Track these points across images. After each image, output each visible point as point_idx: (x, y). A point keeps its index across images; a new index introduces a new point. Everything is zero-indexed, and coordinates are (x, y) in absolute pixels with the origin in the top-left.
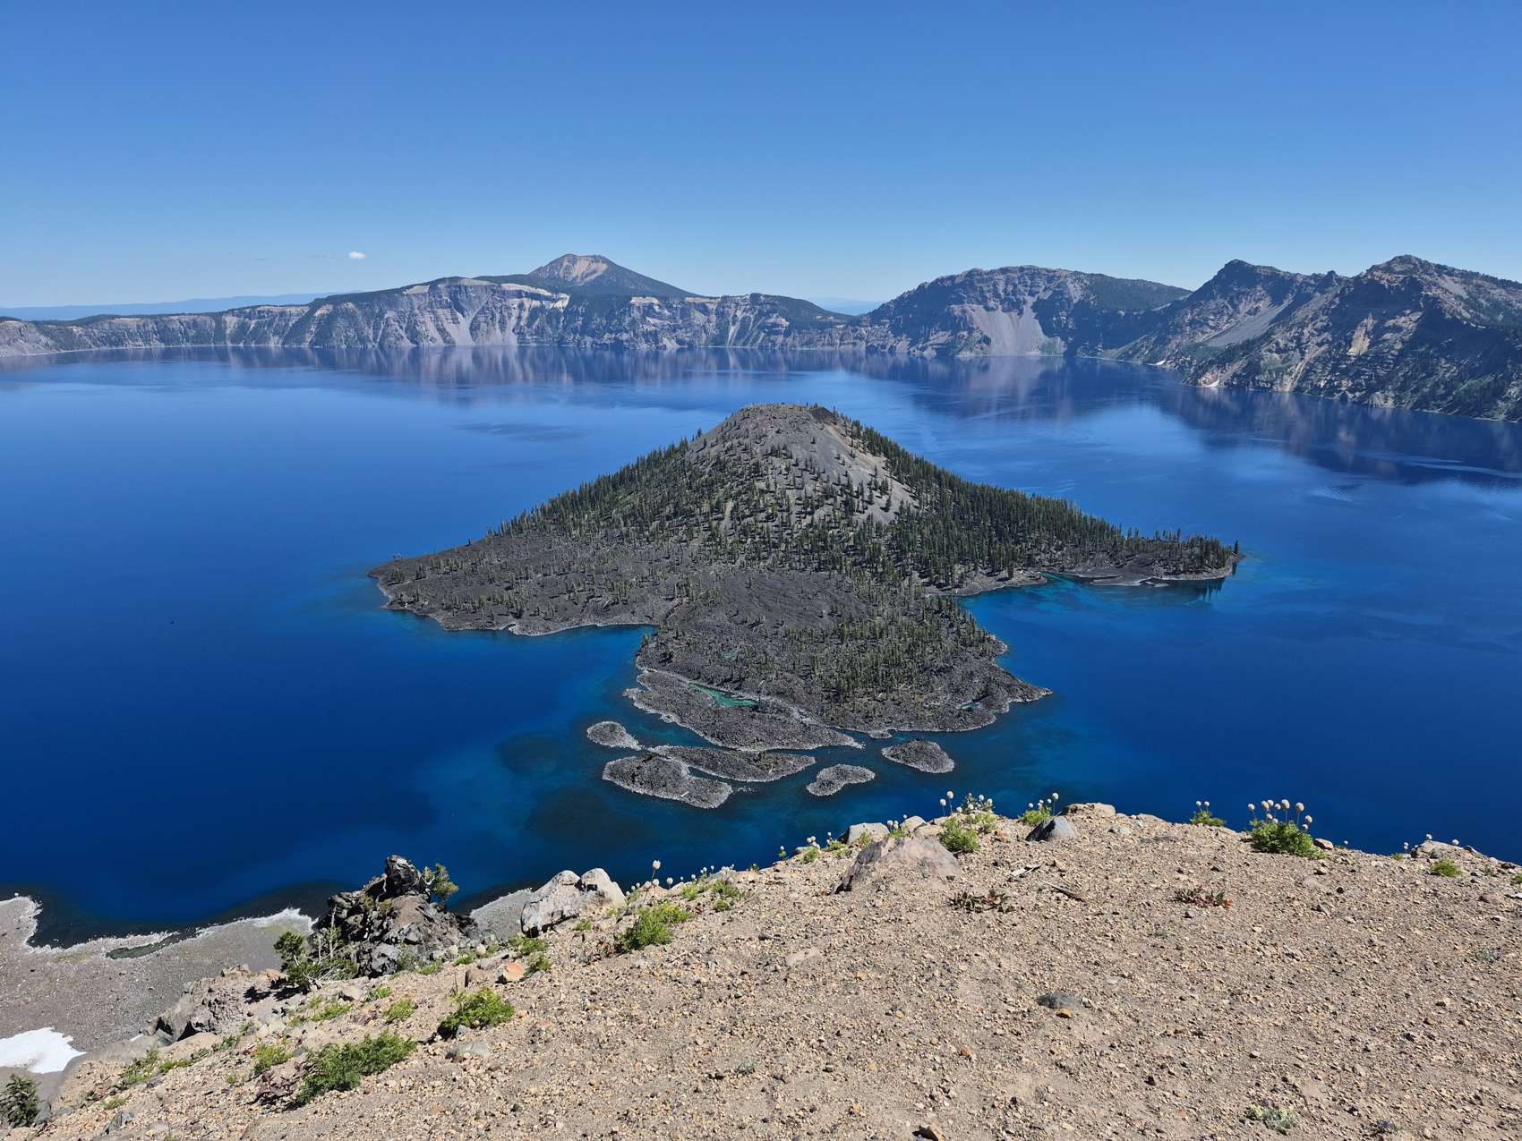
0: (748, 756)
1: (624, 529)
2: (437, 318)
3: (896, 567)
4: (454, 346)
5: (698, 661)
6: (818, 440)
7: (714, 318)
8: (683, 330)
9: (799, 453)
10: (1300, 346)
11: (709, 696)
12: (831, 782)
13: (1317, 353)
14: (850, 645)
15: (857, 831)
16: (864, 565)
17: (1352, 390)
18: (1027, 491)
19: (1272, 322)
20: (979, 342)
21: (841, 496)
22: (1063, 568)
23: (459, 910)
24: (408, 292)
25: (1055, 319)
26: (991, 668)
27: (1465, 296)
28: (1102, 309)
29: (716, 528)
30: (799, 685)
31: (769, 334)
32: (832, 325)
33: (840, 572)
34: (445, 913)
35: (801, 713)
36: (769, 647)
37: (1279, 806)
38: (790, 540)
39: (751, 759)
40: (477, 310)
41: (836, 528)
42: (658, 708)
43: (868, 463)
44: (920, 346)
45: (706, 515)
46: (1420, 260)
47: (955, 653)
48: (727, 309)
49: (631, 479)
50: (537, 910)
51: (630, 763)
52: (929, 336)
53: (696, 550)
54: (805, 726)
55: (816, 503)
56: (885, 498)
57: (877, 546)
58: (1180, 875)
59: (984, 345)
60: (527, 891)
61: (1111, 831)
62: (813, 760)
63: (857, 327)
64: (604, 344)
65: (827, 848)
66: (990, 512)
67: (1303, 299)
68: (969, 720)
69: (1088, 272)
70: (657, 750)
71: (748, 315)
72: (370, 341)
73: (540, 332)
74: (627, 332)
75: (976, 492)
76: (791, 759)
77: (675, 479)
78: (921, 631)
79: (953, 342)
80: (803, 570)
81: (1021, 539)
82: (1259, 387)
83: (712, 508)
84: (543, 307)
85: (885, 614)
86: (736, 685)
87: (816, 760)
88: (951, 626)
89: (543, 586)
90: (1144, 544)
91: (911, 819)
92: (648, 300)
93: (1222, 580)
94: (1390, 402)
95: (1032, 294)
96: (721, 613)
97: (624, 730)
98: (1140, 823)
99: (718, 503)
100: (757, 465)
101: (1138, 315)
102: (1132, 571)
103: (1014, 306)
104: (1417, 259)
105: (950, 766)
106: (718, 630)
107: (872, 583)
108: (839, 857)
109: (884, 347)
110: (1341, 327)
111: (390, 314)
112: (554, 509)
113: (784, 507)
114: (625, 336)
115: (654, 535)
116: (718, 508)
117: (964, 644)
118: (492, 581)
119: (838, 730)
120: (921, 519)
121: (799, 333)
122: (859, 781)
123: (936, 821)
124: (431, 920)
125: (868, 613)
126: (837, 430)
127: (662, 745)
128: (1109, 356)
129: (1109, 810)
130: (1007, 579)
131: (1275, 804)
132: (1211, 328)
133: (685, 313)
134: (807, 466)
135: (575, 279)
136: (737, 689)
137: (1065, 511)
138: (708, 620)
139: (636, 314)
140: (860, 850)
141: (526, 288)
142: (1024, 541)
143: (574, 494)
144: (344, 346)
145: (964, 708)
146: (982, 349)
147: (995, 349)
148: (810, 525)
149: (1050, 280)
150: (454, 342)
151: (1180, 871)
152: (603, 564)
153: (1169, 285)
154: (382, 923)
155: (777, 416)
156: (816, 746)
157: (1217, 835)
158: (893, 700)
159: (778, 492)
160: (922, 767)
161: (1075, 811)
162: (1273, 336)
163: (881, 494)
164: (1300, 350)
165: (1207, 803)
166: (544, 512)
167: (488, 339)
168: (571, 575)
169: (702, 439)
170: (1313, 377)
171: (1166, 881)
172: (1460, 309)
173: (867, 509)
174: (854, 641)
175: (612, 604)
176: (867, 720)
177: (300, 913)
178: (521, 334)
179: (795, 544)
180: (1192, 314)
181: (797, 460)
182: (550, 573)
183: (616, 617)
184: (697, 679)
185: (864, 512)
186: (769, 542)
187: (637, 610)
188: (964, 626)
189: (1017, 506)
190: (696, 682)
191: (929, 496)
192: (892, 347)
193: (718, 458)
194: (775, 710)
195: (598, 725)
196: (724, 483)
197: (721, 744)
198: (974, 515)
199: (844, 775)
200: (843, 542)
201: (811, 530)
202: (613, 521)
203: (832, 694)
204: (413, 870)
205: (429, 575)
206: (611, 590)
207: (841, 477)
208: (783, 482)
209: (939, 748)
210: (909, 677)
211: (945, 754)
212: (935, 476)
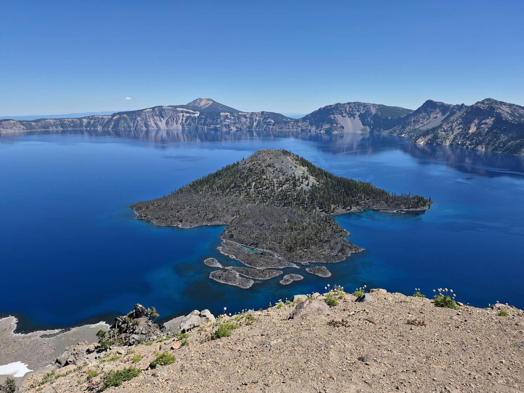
0: (259, 270)
1: (217, 192)
2: (155, 120)
3: (311, 205)
5: (242, 237)
6: (284, 162)
7: (248, 120)
8: (238, 124)
9: (277, 166)
10: (452, 130)
11: (246, 249)
12: (288, 280)
13: (458, 132)
14: (295, 232)
15: (296, 297)
16: (300, 204)
17: (470, 145)
18: (357, 180)
19: (442, 121)
20: (340, 128)
21: (292, 181)
22: (369, 206)
23: (160, 323)
24: (145, 111)
25: (366, 120)
26: (344, 241)
27: (510, 112)
28: (383, 116)
29: (249, 192)
30: (277, 246)
31: (267, 125)
32: (289, 122)
33: (291, 207)
34: (155, 324)
35: (278, 256)
36: (267, 233)
37: (444, 290)
38: (274, 196)
39: (261, 271)
40: (168, 117)
41: (290, 192)
42: (228, 254)
43: (301, 169)
44: (319, 129)
45: (246, 187)
46: (494, 100)
47: (331, 236)
48: (253, 117)
49: (220, 175)
50: (185, 323)
51: (219, 273)
52: (322, 126)
53: (242, 199)
54: (279, 260)
55: (283, 183)
56: (307, 181)
57: (304, 198)
58: (409, 315)
59: (342, 129)
60: (183, 316)
61: (385, 299)
62: (282, 272)
63: (298, 123)
64: (211, 128)
65: (286, 303)
66: (344, 186)
67: (452, 113)
68: (336, 258)
69: (378, 104)
70: (228, 268)
71: (260, 118)
72: (132, 128)
73: (189, 124)
74: (219, 124)
75: (339, 180)
76: (274, 272)
77: (235, 174)
78: (320, 228)
79: (331, 128)
80: (279, 206)
81: (354, 196)
82: (438, 144)
83: (247, 184)
84: (190, 116)
85: (307, 222)
87: (283, 272)
88: (330, 226)
89: (189, 211)
90: (397, 198)
91: (315, 293)
92: (226, 114)
93: (425, 210)
94: (484, 149)
95: (358, 111)
96: (250, 221)
97: (217, 261)
98: (395, 296)
99: (250, 183)
100: (263, 170)
101: (395, 119)
102: (393, 207)
103: (352, 115)
104: (493, 99)
105: (329, 275)
106: (249, 227)
107: (303, 211)
108: (290, 307)
109: (307, 129)
110: (466, 122)
111: (139, 118)
112: (194, 185)
113: (272, 185)
114: (218, 126)
115: (227, 194)
116: (249, 185)
117: (335, 232)
118: (172, 209)
119: (291, 262)
120: (320, 189)
121: (278, 125)
122: (298, 279)
123: (324, 294)
124: (150, 326)
125: (301, 221)
126: (290, 158)
127: (230, 266)
128: (385, 133)
129: (385, 291)
130: (349, 210)
131: (442, 289)
132: (421, 123)
133: (239, 118)
134: (280, 170)
135: (201, 106)
136: (256, 247)
137: (370, 186)
138: (246, 223)
139: (222, 118)
140: (297, 304)
141: (185, 110)
142: (356, 197)
143: (200, 180)
144: (123, 129)
145: (334, 254)
147: (345, 130)
148: (281, 191)
149: (365, 106)
150: (160, 128)
151: (409, 313)
152: (210, 204)
153: (406, 108)
154: (133, 327)
155: (270, 153)
156: (283, 267)
157: (422, 300)
158: (310, 251)
159: (270, 179)
160: (320, 275)
161: (372, 291)
162: (443, 126)
163: (306, 180)
164: (452, 131)
165: (419, 289)
166: (190, 186)
167: (172, 127)
168: (199, 208)
170: (456, 140)
171: (404, 317)
172: (508, 117)
175: (213, 218)
176: (301, 258)
177: (106, 323)
178: (183, 125)
179: (276, 197)
180: (414, 118)
181: (277, 168)
182: (192, 207)
183: (214, 222)
184: (242, 243)
185: (300, 186)
186: (267, 196)
187: (221, 219)
188: (334, 226)
189: (353, 184)
190: (242, 245)
191: (322, 181)
192: (310, 130)
193: (250, 168)
194: (269, 255)
195: (208, 259)
196: (252, 176)
197: (250, 266)
198: (338, 188)
199: (292, 277)
200: (292, 197)
201: (282, 192)
202: (214, 189)
203: (288, 249)
204: (144, 309)
205: (151, 207)
206: (213, 213)
207: (292, 174)
208: (272, 176)
209: (326, 268)
210: (315, 244)
211: (328, 271)
212: (325, 174)
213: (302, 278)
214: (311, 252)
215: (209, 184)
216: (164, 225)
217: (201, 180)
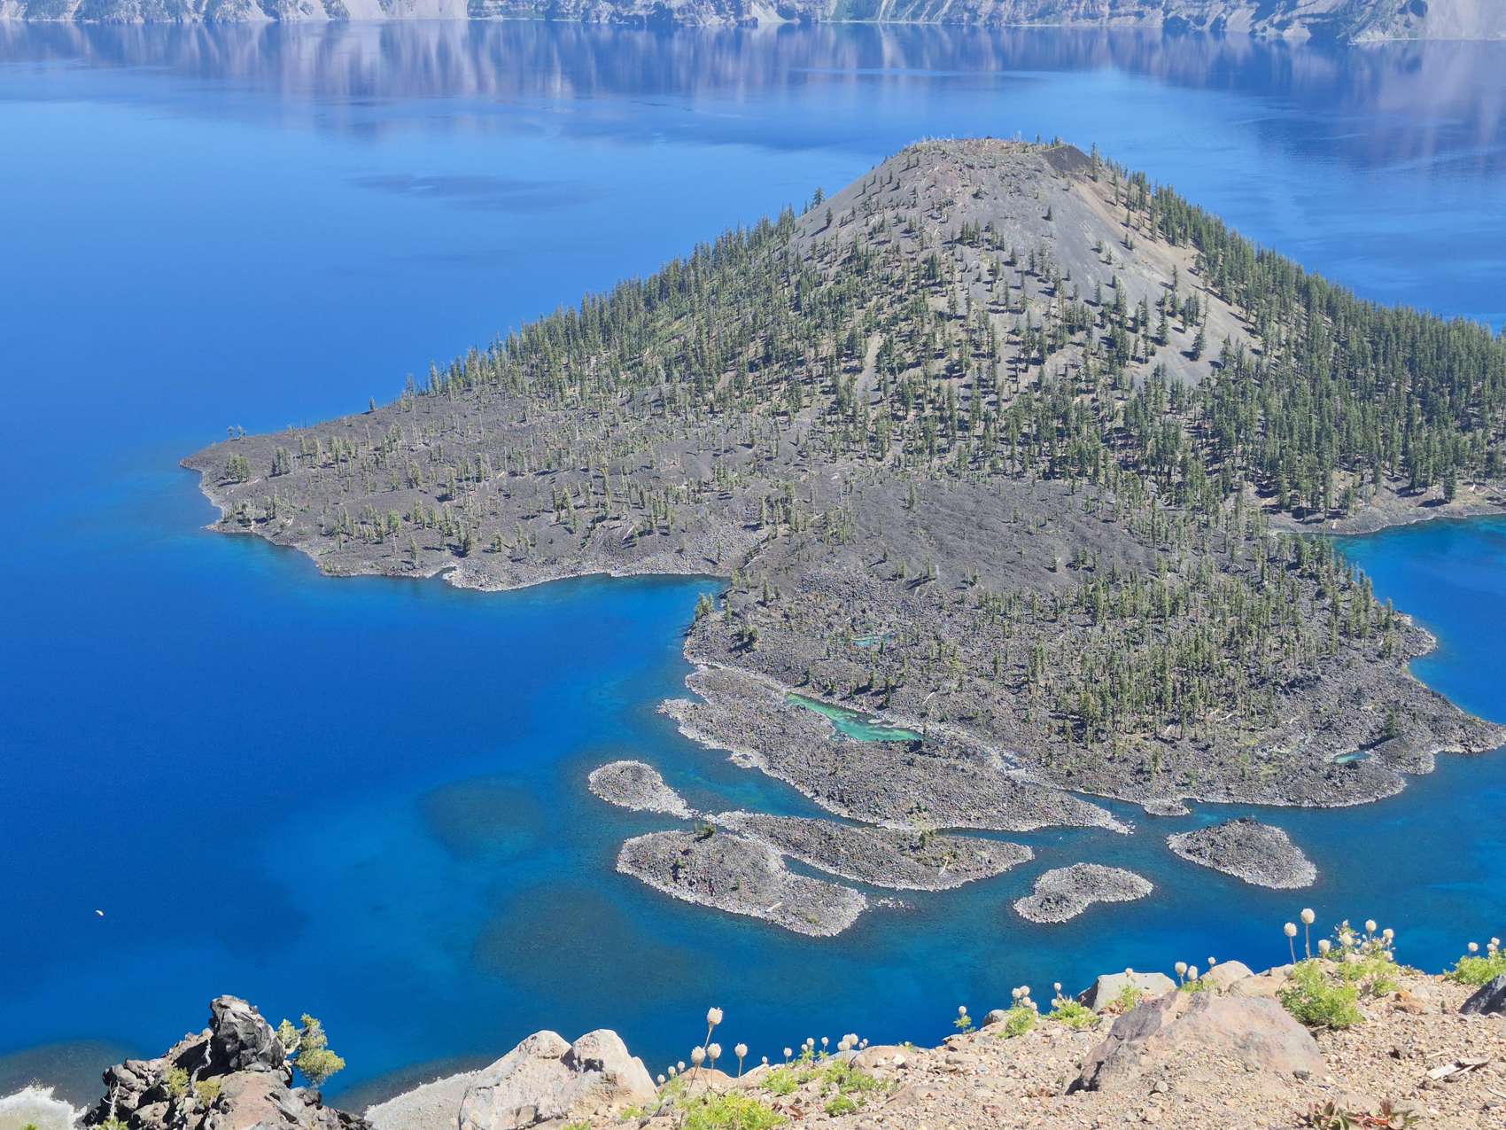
0: (900, 837)
1: (666, 387)
3: (1209, 473)
4: (347, 22)
5: (804, 650)
6: (1057, 214)
9: (1017, 238)
11: (825, 720)
12: (1063, 898)
14: (1109, 628)
16: (1144, 467)
20: (1402, 11)
21: (1103, 327)
26: (1400, 683)
29: (847, 389)
30: (1003, 706)
33: (1093, 480)
34: (319, 1108)
35: (1006, 759)
36: (947, 626)
38: (994, 415)
39: (906, 845)
41: (1089, 392)
42: (725, 739)
43: (1158, 261)
44: (1277, 19)
45: (827, 362)
47: (1326, 653)
49: (682, 287)
50: (489, 1101)
51: (668, 843)
53: (804, 431)
54: (1014, 784)
55: (1049, 341)
56: (1192, 332)
57: (1172, 431)
59: (1412, 17)
62: (1028, 853)
65: (1052, 1012)
66: (1411, 363)
68: (1349, 784)
70: (723, 819)
72: (187, 10)
75: (1382, 324)
76: (982, 848)
77: (769, 289)
78: (1257, 604)
79: (1347, 10)
80: (1019, 475)
81: (1474, 420)
83: (839, 347)
85: (1184, 567)
86: (879, 700)
87: (1035, 851)
88: (1320, 595)
89: (508, 496)
91: (1223, 966)
96: (852, 557)
97: (659, 779)
99: (852, 338)
100: (931, 262)
105: (1305, 874)
106: (846, 589)
107: (1159, 504)
108: (1075, 1030)
109: (1200, 21)
112: (533, 346)
113: (985, 349)
115: (724, 400)
116: (850, 349)
117: (1345, 633)
118: (411, 483)
119: (1080, 796)
120: (1266, 376)
122: (1120, 897)
123: (1275, 970)
124: (291, 1119)
125: (1149, 565)
126: (1099, 193)
127: (731, 811)
130: (1440, 502)
134: (1033, 264)
136: (880, 707)
138: (826, 570)
140: (1119, 1016)
142: (1482, 425)
143: (569, 318)
144: (139, 21)
145: (1340, 761)
146: (1407, 25)
147: (1437, 26)
148: (1036, 386)
150: (346, 14)
152: (625, 454)
154: (203, 1120)
155: (975, 164)
156: (1034, 825)
158: (1194, 740)
159: (972, 317)
160: (1250, 875)
163: (1184, 323)
166: (513, 352)
168: (563, 475)
169: (822, 210)
173: (1153, 354)
174: (1118, 620)
175: (641, 534)
176: (1140, 777)
177: (55, 1097)
179: (1004, 423)
181: (1013, 254)
182: (522, 470)
183: (647, 560)
184: (801, 685)
185: (1147, 362)
186: (951, 417)
187: (688, 546)
188: (1347, 595)
189: (1470, 352)
190: (800, 691)
191: (1284, 328)
192: (1218, 20)
193: (855, 248)
194: (955, 753)
195: (609, 766)
196: (864, 298)
197: (845, 813)
198: (1377, 370)
199: (1090, 884)
200: (1101, 421)
201: (1038, 395)
202: (645, 373)
203: (1069, 724)
204: (260, 1025)
205: (296, 469)
206: (639, 506)
207: (1105, 290)
208: (983, 297)
209: (1285, 838)
210: (1229, 695)
211: (1298, 852)
212: (1299, 290)
213: (1146, 887)
214: (1203, 745)
215: (621, 343)
216: (365, 568)
217: (573, 321)
